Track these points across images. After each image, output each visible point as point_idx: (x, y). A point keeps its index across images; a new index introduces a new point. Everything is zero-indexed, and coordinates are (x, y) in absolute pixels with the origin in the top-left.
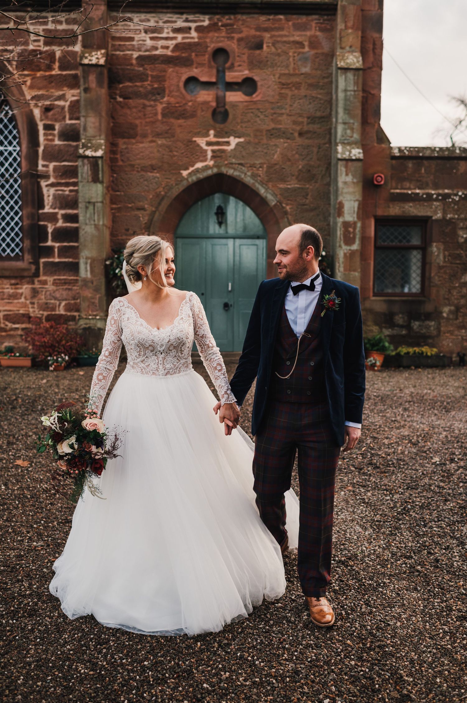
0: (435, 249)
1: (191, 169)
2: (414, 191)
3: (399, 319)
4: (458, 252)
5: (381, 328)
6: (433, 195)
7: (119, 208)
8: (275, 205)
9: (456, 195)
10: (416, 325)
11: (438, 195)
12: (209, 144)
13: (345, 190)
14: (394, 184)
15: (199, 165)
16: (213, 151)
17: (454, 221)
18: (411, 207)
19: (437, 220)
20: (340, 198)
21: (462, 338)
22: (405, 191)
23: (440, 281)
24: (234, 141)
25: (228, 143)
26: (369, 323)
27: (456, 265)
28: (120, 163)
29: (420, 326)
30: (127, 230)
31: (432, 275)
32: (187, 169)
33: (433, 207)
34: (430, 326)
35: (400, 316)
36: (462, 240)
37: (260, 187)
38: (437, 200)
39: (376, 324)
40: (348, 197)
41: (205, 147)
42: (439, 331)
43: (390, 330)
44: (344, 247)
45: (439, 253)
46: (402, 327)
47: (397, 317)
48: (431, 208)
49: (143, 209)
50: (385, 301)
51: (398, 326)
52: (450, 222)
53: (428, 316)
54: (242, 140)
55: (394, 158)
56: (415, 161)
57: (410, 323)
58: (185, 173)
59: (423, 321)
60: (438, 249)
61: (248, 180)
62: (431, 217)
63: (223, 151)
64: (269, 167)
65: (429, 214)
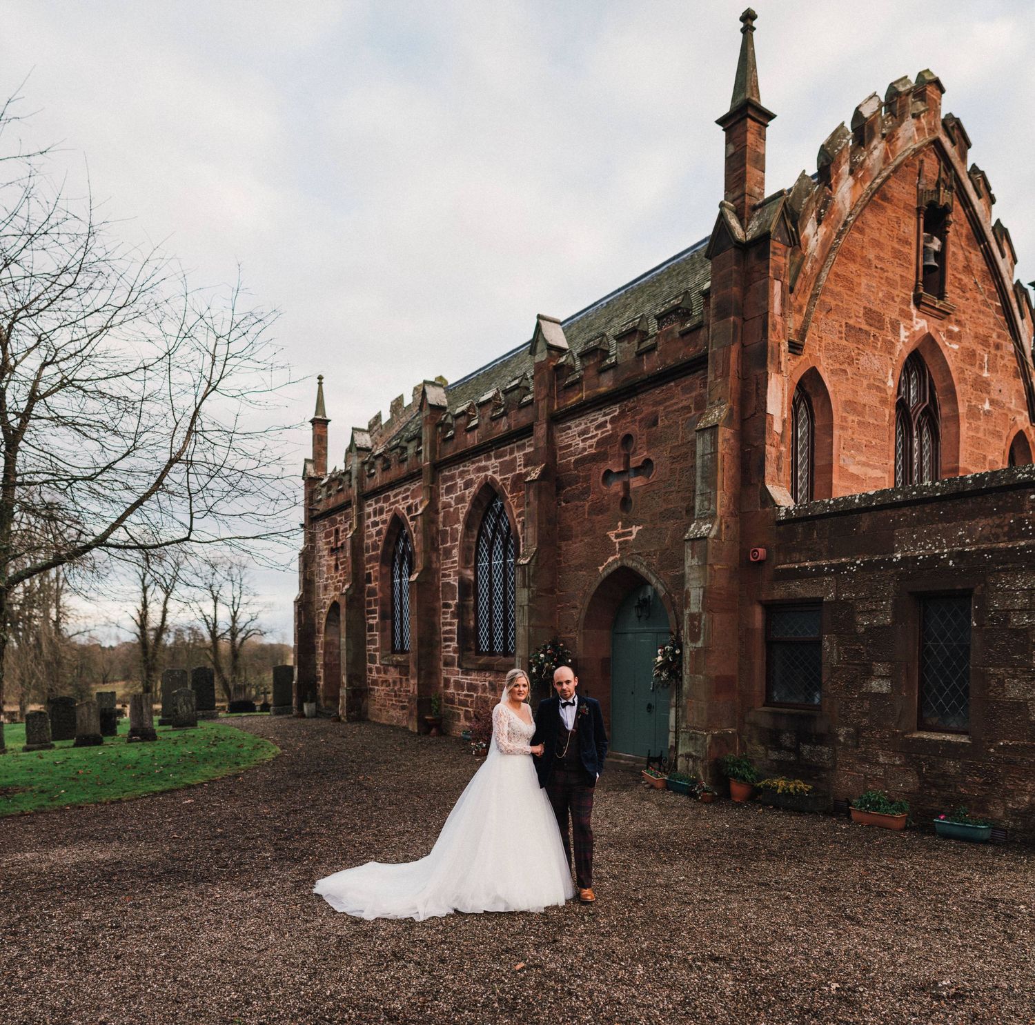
0: (827, 643)
1: (605, 564)
2: (802, 565)
3: (787, 739)
4: (857, 648)
5: (767, 751)
6: (824, 566)
7: (562, 607)
8: (664, 596)
9: (853, 564)
10: (806, 749)
11: (831, 566)
12: (617, 536)
13: (692, 576)
14: (782, 558)
15: (611, 559)
16: (620, 543)
17: (850, 602)
18: (798, 586)
19: (828, 602)
20: (687, 586)
21: (865, 777)
22: (792, 566)
23: (834, 689)
24: (635, 529)
25: (630, 533)
26: (754, 741)
27: (855, 667)
28: (563, 565)
29: (811, 751)
30: (566, 628)
31: (824, 680)
32: (602, 565)
33: (824, 583)
34: (823, 754)
35: (788, 735)
36: (863, 630)
37: (652, 577)
38: (828, 574)
39: (763, 744)
40: (694, 584)
41: (615, 540)
42: (835, 763)
43: (776, 753)
44: (690, 644)
45: (832, 648)
46: (790, 750)
47: (784, 737)
48: (822, 586)
49: (575, 607)
50: (770, 713)
51: (785, 748)
52: (845, 604)
53: (821, 739)
54: (641, 528)
55: (780, 523)
56: (805, 523)
57: (798, 746)
58: (601, 568)
59: (815, 745)
60: (831, 643)
61: (643, 570)
62: (823, 598)
63: (626, 542)
64: (661, 554)
65: (819, 594)
